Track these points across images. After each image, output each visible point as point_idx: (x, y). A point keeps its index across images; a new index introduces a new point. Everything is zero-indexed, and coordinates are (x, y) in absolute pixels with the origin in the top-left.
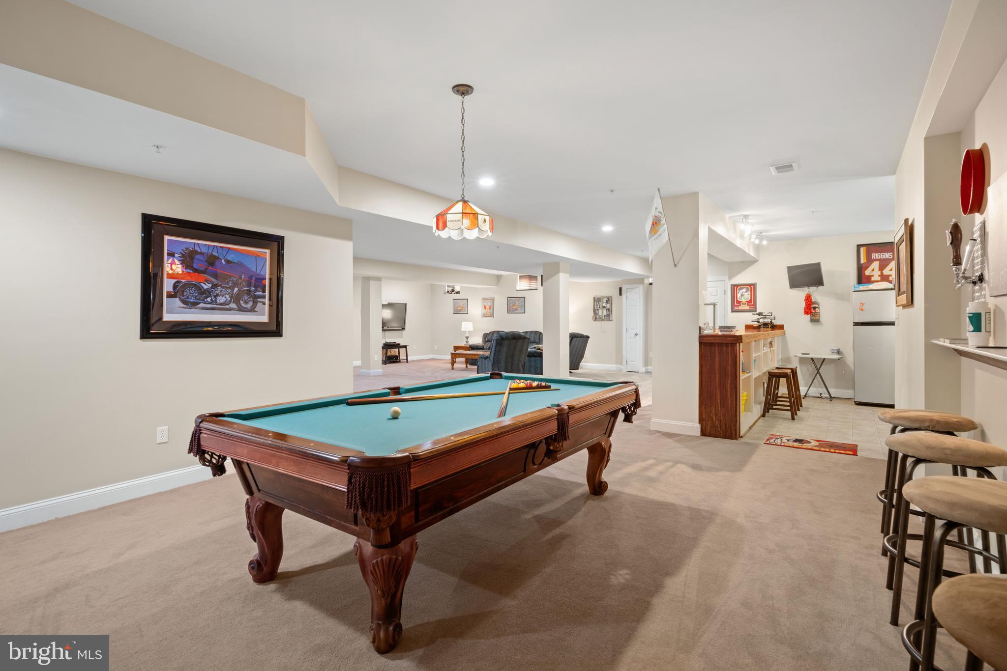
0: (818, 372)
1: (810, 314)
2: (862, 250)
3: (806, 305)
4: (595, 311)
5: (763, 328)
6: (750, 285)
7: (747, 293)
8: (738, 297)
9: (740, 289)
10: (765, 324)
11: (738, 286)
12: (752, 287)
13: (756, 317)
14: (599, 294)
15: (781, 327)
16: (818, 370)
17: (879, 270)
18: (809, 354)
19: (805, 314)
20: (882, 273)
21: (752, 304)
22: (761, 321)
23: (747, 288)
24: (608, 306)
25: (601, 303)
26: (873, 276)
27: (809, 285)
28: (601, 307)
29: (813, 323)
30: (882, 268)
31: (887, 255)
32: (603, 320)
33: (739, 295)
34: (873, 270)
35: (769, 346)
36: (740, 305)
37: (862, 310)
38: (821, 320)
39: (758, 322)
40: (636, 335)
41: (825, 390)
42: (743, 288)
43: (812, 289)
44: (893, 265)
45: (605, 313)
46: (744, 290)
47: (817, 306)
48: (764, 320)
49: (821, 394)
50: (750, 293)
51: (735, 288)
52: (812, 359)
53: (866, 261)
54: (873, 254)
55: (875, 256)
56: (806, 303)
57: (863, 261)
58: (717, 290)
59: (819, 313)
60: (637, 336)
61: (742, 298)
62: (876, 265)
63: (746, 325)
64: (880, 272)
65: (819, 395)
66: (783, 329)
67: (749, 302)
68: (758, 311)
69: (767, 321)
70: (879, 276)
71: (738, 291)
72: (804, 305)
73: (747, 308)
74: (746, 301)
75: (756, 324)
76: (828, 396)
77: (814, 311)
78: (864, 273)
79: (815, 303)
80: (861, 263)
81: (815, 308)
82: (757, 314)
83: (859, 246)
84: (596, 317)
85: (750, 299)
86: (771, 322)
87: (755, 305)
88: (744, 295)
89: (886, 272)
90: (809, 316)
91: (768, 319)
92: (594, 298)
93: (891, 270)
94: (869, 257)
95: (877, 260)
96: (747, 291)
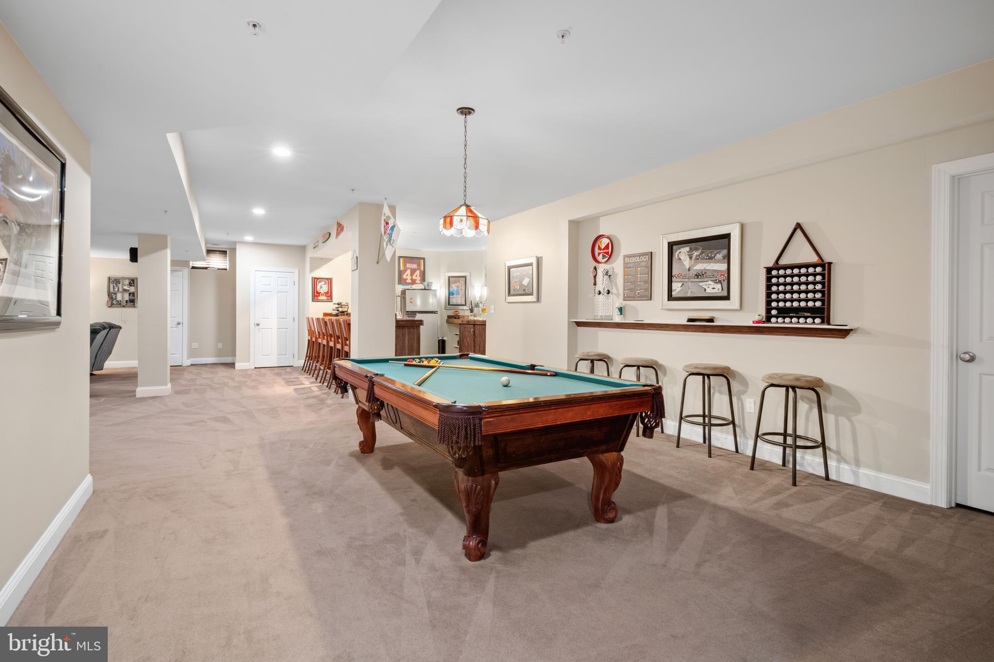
2: (401, 259)
4: (111, 296)
6: (327, 279)
8: (318, 288)
9: (320, 282)
10: (342, 313)
11: (318, 279)
12: (329, 281)
13: (334, 306)
14: (117, 273)
20: (412, 277)
21: (329, 295)
22: (340, 309)
23: (325, 282)
24: (132, 289)
25: (120, 286)
26: (407, 279)
28: (121, 290)
30: (412, 274)
31: (415, 266)
32: (124, 306)
33: (318, 287)
34: (407, 275)
36: (319, 296)
37: (411, 302)
39: (338, 311)
40: (179, 324)
42: (322, 281)
44: (418, 272)
45: (127, 297)
46: (323, 283)
50: (327, 286)
51: (315, 281)
53: (404, 269)
55: (408, 265)
57: (402, 269)
58: (287, 280)
60: (180, 326)
61: (321, 290)
62: (408, 272)
63: (324, 313)
67: (327, 293)
68: (336, 301)
69: (344, 309)
70: (410, 279)
71: (318, 284)
73: (325, 298)
75: (335, 312)
78: (403, 277)
82: (335, 304)
83: (400, 257)
84: (112, 302)
85: (327, 290)
88: (323, 288)
89: (414, 277)
92: (109, 278)
93: (416, 276)
94: (405, 265)
95: (409, 268)
96: (325, 284)
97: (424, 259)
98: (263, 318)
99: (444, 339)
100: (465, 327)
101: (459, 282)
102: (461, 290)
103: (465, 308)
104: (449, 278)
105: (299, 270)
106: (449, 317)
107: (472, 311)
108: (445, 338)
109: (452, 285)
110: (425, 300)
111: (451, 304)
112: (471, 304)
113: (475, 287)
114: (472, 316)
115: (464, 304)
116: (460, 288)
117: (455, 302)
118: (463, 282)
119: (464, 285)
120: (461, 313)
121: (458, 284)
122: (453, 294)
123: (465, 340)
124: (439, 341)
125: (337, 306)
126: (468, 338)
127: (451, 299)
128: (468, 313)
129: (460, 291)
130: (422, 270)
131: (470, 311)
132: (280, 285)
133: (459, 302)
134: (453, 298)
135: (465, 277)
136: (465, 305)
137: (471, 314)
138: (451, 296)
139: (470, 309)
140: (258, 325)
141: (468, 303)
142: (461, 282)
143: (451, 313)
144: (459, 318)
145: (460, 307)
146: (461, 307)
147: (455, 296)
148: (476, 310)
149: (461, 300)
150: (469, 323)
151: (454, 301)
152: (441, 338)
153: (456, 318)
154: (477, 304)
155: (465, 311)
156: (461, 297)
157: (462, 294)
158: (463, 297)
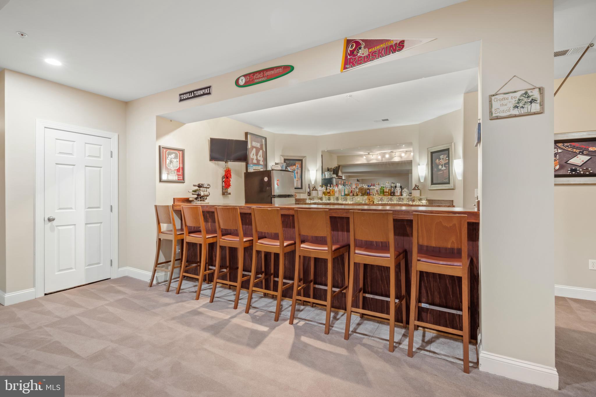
2: (249, 137)
8: (167, 163)
9: (170, 154)
17: (256, 155)
20: (257, 158)
21: (181, 173)
23: (176, 154)
26: (253, 159)
31: (258, 145)
42: (172, 153)
44: (261, 152)
46: (173, 156)
50: (178, 160)
51: (163, 151)
53: (251, 147)
54: (253, 142)
55: (254, 144)
57: (249, 147)
58: (100, 148)
61: (171, 166)
62: (254, 151)
63: (174, 198)
67: (178, 171)
70: (256, 160)
71: (167, 156)
73: (176, 177)
78: (250, 156)
87: (183, 175)
88: (173, 162)
93: (260, 156)
94: (251, 143)
95: (254, 147)
96: (176, 157)
97: (265, 138)
98: (60, 209)
101: (295, 165)
102: (297, 173)
104: (285, 160)
105: (118, 135)
107: (309, 194)
109: (288, 168)
112: (309, 187)
113: (310, 172)
115: (300, 187)
116: (296, 172)
119: (300, 169)
120: (299, 197)
121: (294, 167)
125: (197, 188)
130: (264, 150)
131: (307, 194)
132: (89, 156)
133: (295, 186)
140: (50, 220)
141: (305, 186)
145: (296, 190)
148: (314, 193)
149: (297, 184)
154: (315, 187)
155: (301, 194)
156: (298, 180)
157: (298, 177)
158: (299, 180)
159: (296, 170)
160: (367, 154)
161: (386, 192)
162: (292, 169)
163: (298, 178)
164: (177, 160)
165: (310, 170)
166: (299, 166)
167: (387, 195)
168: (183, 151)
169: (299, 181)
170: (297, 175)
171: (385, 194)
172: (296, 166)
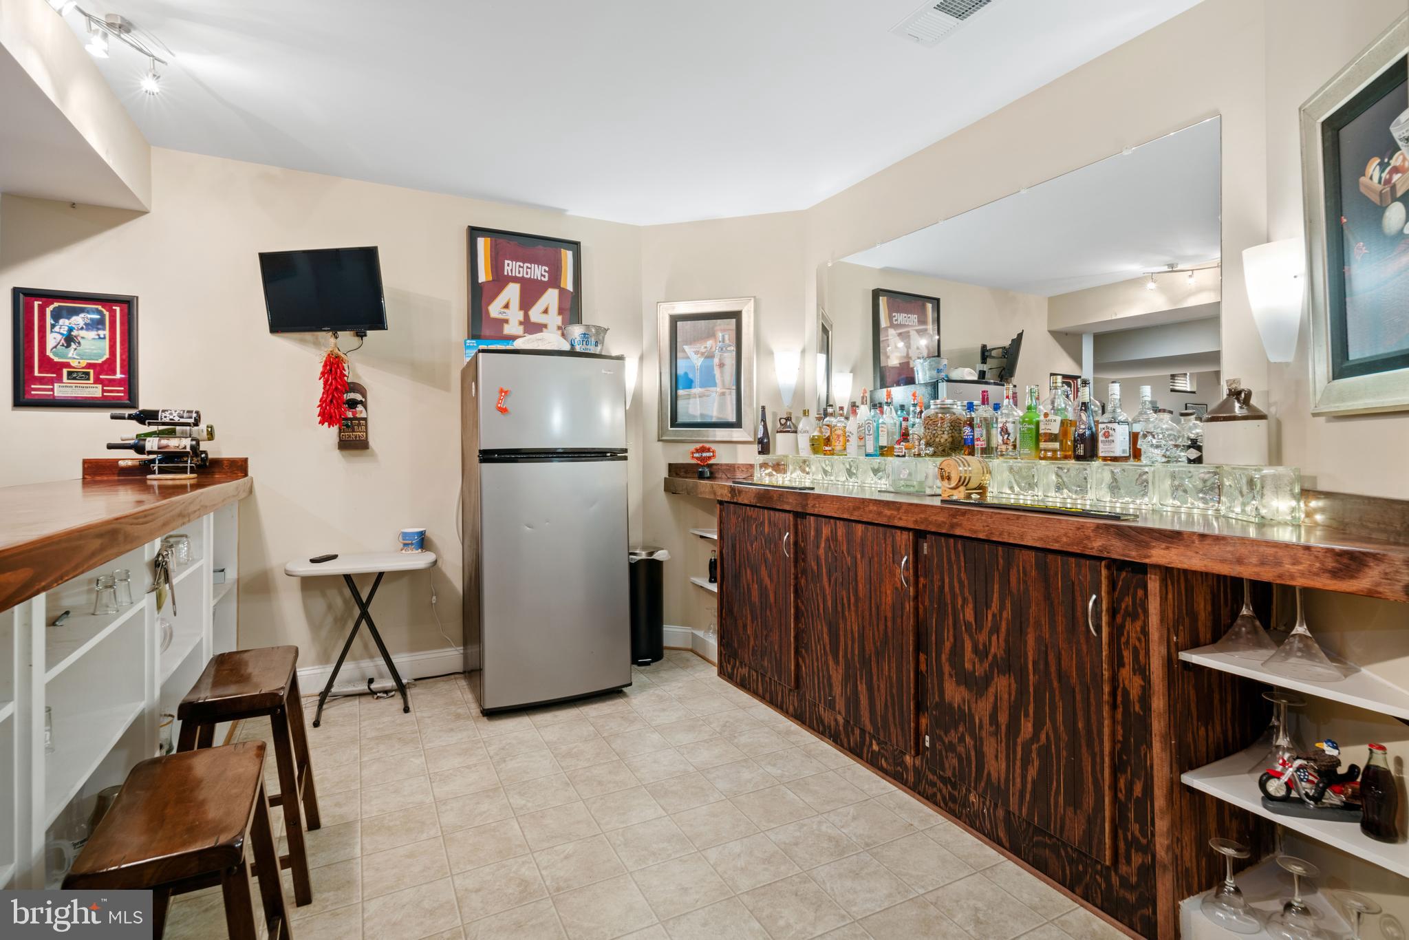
0: (365, 615)
1: (338, 421)
2: (482, 243)
3: (326, 392)
5: (162, 471)
6: (107, 301)
7: (92, 334)
8: (49, 343)
9: (61, 313)
10: (172, 460)
12: (118, 311)
13: (130, 430)
15: (239, 468)
16: (364, 606)
17: (521, 308)
18: (334, 557)
19: (322, 422)
20: (526, 316)
21: (116, 377)
22: (152, 444)
23: (95, 313)
26: (506, 321)
27: (335, 325)
29: (346, 453)
30: (526, 304)
31: (538, 272)
33: (52, 339)
34: (507, 306)
35: (148, 579)
36: (56, 380)
38: (372, 442)
39: (139, 449)
41: (381, 662)
42: (76, 311)
43: (346, 339)
44: (552, 297)
46: (79, 319)
47: (358, 397)
48: (164, 442)
49: (371, 681)
50: (105, 332)
51: (34, 305)
52: (348, 578)
53: (491, 279)
54: (507, 262)
55: (511, 267)
56: (325, 383)
57: (482, 278)
59: (365, 419)
61: (70, 353)
62: (512, 292)
63: (85, 462)
64: (522, 313)
65: (363, 687)
66: (246, 475)
67: (104, 368)
68: (146, 402)
69: (179, 443)
70: (521, 323)
71: (48, 320)
72: (317, 389)
73: (91, 391)
74: (89, 366)
75: (128, 458)
76: (390, 683)
77: (350, 415)
78: (487, 313)
79: (356, 388)
80: (480, 281)
81: (353, 404)
82: (131, 417)
83: (474, 232)
85: (107, 356)
86: (195, 449)
87: (131, 383)
88: (78, 341)
89: (535, 315)
90: (335, 430)
91: (184, 435)
93: (546, 311)
94: (496, 267)
95: (515, 280)
96: (93, 323)
97: (575, 246)
99: (656, 557)
100: (747, 519)
101: (711, 335)
102: (721, 365)
103: (736, 434)
104: (675, 320)
106: (674, 469)
107: (764, 446)
108: (660, 555)
109: (686, 347)
110: (582, 410)
111: (681, 419)
112: (764, 420)
114: (764, 465)
115: (732, 418)
116: (716, 360)
117: (698, 413)
118: (730, 337)
119: (733, 348)
120: (722, 457)
121: (709, 343)
122: (689, 384)
123: (747, 574)
124: (634, 567)
126: (764, 573)
127: (681, 404)
128: (748, 455)
129: (717, 372)
130: (570, 287)
131: (756, 448)
133: (714, 415)
134: (688, 397)
135: (736, 315)
136: (738, 424)
137: (762, 458)
138: (680, 392)
139: (760, 442)
141: (749, 417)
142: (720, 335)
143: (683, 455)
144: (712, 477)
145: (718, 430)
146: (721, 434)
147: (696, 390)
148: (782, 443)
149: (722, 406)
150: (768, 500)
151: (691, 408)
152: (643, 555)
153: (701, 476)
154: (788, 419)
155: (740, 446)
156: (723, 394)
157: (723, 381)
158: (730, 394)
159: (717, 353)
160: (1166, 268)
161: (1052, 438)
162: (703, 350)
163: (724, 386)
164: (101, 333)
165: (775, 351)
166: (727, 337)
167: (1054, 451)
168: (128, 304)
169: (728, 397)
170: (722, 373)
171: (1043, 445)
172: (716, 341)
